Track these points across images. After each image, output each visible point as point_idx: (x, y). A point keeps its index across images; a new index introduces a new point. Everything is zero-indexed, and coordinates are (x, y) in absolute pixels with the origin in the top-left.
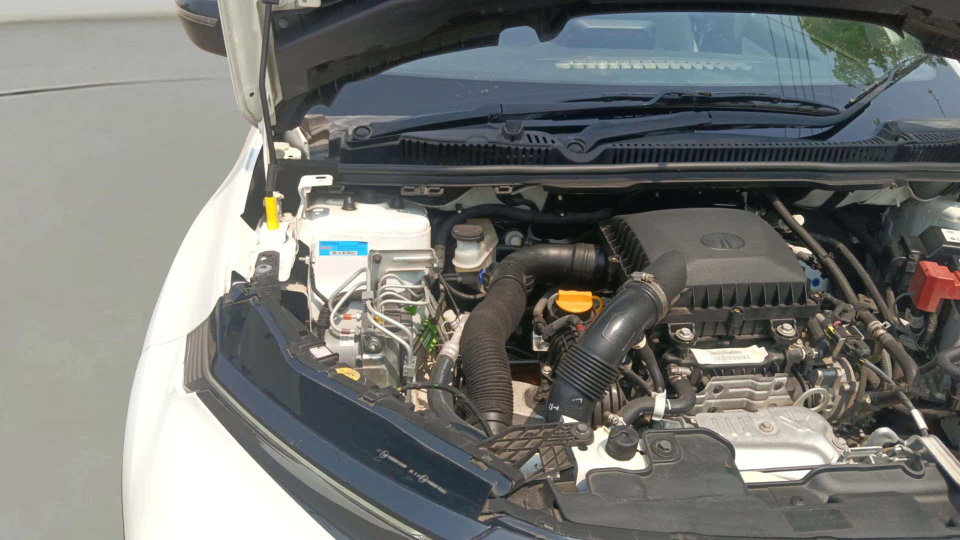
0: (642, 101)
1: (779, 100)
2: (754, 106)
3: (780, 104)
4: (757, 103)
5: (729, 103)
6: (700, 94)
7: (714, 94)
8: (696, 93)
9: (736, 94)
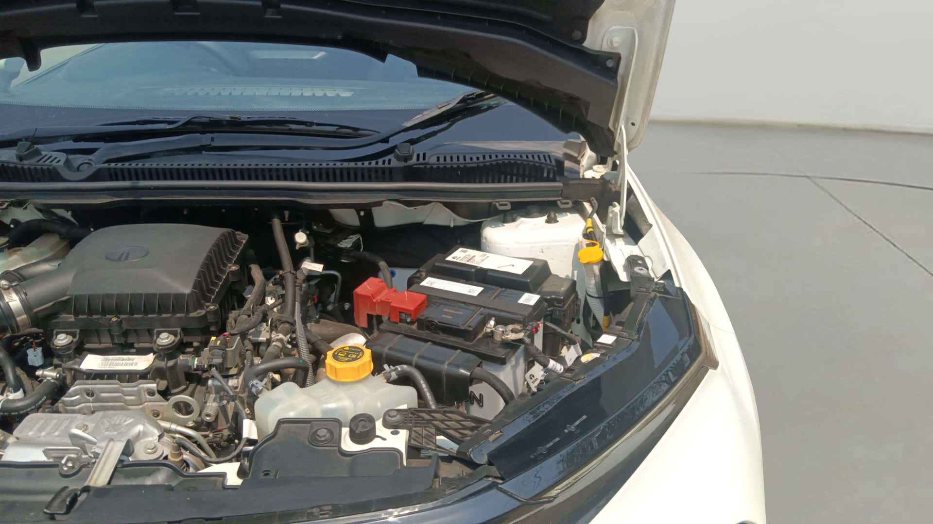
0: (166, 124)
1: (312, 124)
2: (290, 129)
3: (315, 127)
4: (294, 127)
5: (265, 127)
6: (232, 118)
7: (244, 118)
8: (227, 117)
9: (266, 118)
